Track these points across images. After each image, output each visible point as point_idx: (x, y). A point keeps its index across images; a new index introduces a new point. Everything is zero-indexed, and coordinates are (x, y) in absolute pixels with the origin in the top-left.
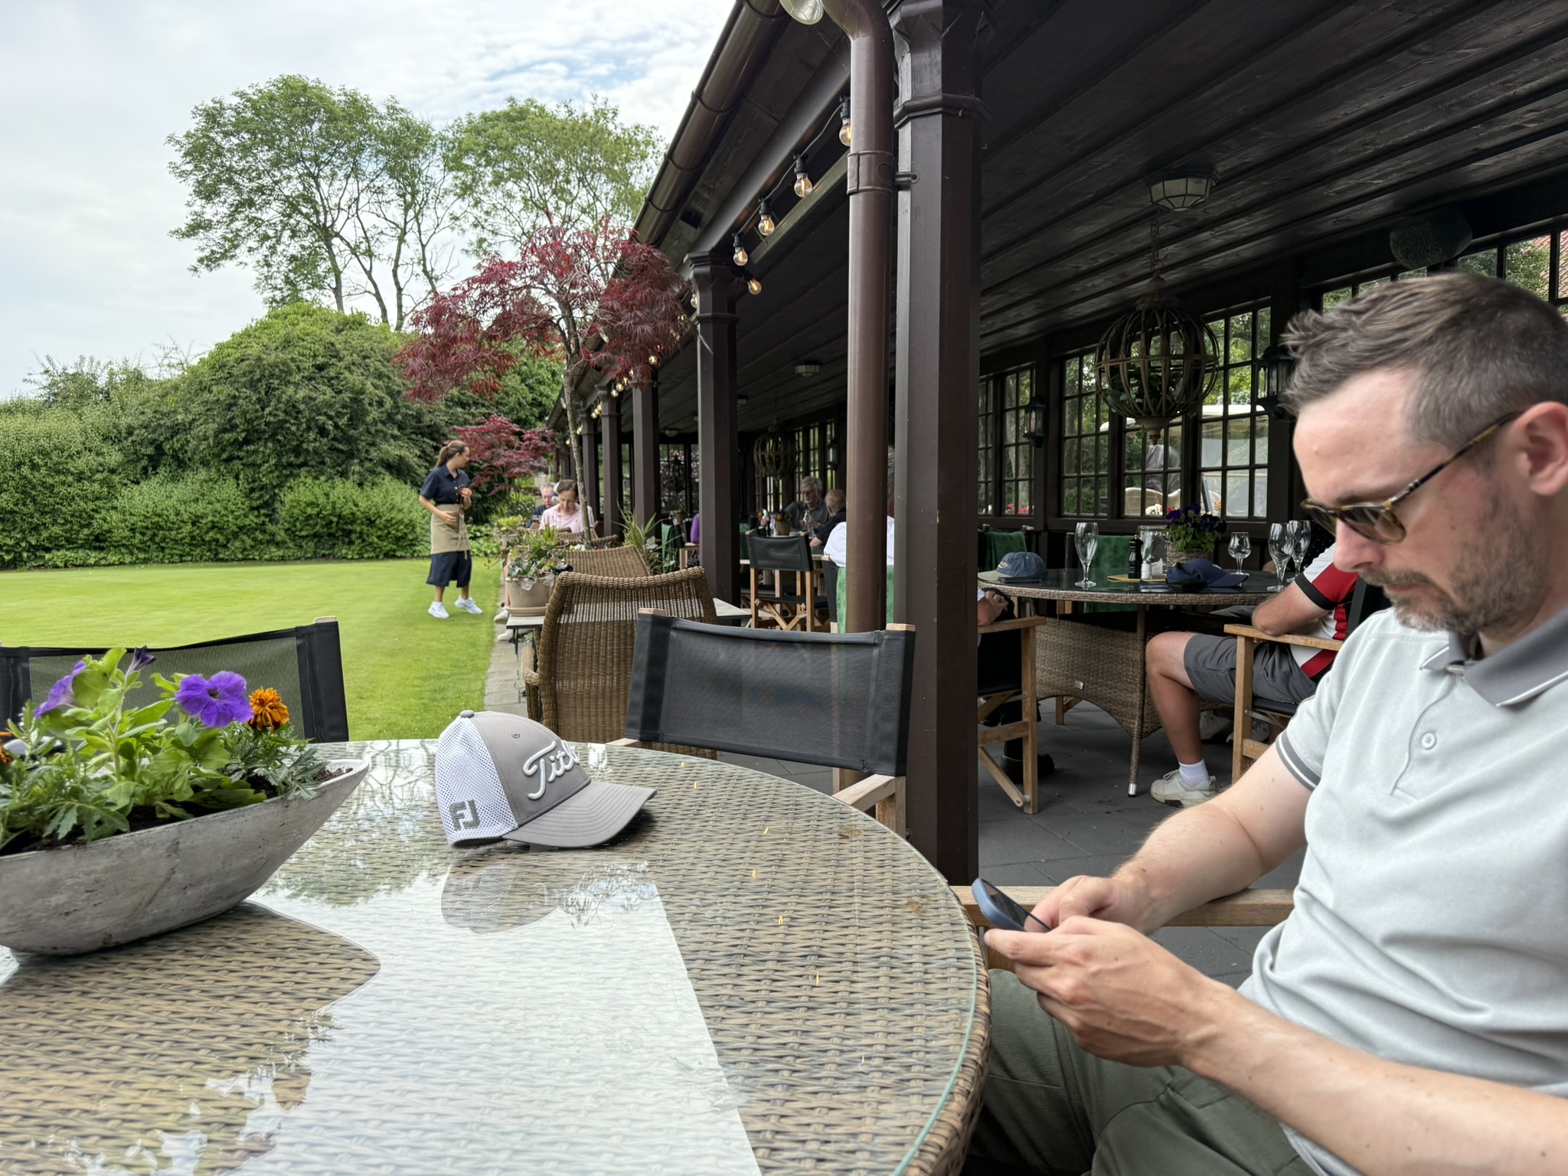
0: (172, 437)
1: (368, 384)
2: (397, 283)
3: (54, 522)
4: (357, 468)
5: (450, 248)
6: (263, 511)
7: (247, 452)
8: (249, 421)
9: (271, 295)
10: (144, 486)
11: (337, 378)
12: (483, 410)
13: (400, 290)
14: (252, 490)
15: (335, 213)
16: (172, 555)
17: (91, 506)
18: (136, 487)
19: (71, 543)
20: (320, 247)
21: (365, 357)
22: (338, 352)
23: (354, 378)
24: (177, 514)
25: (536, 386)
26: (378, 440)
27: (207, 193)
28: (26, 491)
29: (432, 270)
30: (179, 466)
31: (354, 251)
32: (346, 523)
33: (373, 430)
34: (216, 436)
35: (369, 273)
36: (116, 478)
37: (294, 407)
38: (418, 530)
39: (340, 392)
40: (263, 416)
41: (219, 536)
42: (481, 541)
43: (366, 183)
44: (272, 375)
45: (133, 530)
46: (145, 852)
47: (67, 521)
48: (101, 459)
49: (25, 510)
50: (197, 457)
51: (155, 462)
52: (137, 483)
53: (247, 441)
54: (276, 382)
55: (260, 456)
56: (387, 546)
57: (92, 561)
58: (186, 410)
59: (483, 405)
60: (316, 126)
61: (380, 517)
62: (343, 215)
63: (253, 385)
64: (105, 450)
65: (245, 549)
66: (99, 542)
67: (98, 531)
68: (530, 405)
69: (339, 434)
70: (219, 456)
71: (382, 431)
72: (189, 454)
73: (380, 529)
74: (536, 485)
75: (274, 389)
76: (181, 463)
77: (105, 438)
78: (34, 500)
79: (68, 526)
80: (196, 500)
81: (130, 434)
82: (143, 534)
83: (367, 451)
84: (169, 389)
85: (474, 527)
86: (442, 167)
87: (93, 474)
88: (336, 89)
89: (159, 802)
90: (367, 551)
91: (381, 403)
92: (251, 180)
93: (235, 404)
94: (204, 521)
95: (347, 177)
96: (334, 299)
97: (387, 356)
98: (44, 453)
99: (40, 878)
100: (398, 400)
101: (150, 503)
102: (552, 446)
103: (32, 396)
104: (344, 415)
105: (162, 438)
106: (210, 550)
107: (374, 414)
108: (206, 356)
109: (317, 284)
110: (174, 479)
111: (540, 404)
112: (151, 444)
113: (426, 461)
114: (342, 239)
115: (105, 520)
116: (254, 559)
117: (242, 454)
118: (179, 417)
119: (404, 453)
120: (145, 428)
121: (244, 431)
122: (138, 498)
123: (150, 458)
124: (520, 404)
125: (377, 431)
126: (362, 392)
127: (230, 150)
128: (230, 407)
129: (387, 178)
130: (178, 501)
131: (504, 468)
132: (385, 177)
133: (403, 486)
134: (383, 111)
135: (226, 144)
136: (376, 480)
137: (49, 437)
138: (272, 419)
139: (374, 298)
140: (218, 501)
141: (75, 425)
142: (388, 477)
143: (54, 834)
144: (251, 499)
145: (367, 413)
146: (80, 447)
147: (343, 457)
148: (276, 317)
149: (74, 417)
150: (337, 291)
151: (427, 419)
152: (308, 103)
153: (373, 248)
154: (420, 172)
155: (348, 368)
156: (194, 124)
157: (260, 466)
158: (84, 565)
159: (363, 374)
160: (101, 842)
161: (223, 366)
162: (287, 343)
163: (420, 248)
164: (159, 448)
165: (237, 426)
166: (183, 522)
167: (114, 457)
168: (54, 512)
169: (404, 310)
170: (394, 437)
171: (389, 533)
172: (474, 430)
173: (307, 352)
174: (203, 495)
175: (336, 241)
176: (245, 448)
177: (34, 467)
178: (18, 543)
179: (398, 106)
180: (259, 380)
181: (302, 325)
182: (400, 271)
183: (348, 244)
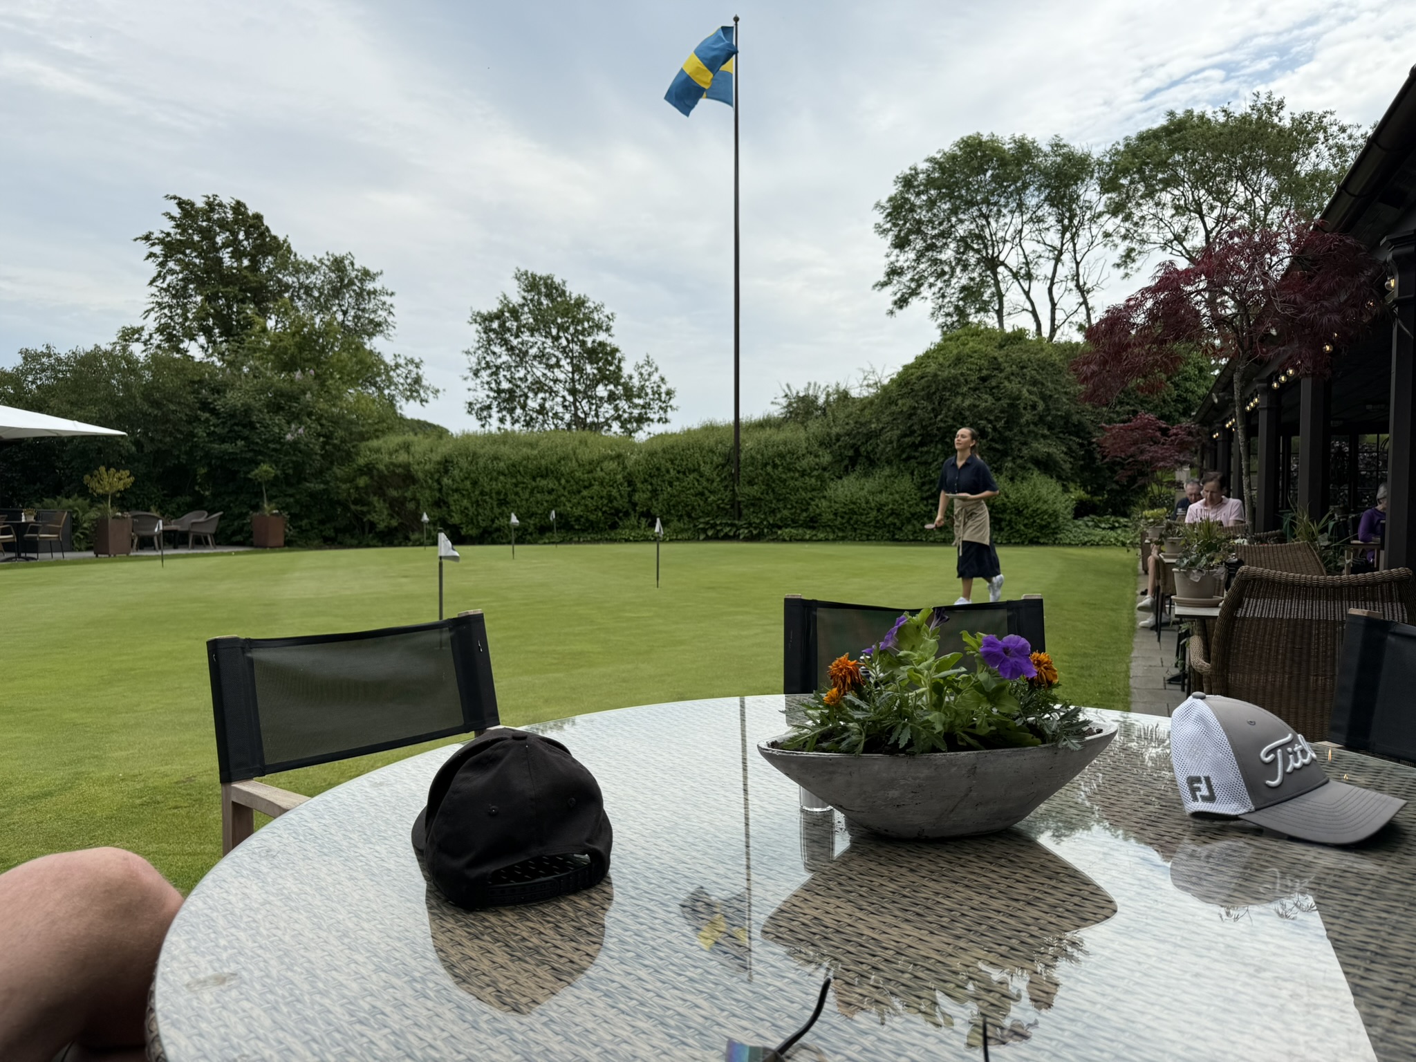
0: (867, 442)
1: (1024, 391)
2: (1052, 299)
3: (785, 508)
4: (1010, 465)
5: (1102, 261)
6: (930, 501)
7: (922, 452)
8: (924, 428)
9: (944, 320)
10: (845, 481)
11: (998, 387)
12: (1128, 408)
13: (1054, 305)
14: (923, 484)
15: (1001, 245)
16: (861, 534)
17: (809, 495)
18: (839, 481)
19: (795, 523)
20: (987, 276)
21: (1023, 368)
22: (999, 364)
23: (1012, 386)
24: (867, 502)
25: (1182, 383)
26: (1029, 440)
27: (901, 243)
28: (769, 483)
29: (1085, 284)
30: (870, 465)
31: (1015, 275)
32: (998, 513)
33: (1025, 431)
34: (899, 441)
35: (1027, 294)
36: (827, 475)
37: (961, 413)
38: (1061, 519)
39: (999, 399)
40: (935, 423)
41: (896, 521)
42: (1119, 531)
43: (1029, 216)
44: (945, 389)
45: (835, 514)
46: (953, 770)
47: (793, 507)
48: (817, 460)
49: (768, 498)
50: (883, 458)
51: (853, 462)
52: (840, 478)
53: (922, 444)
54: (948, 394)
55: (931, 455)
56: (1032, 533)
57: (807, 537)
58: (878, 420)
59: (1128, 404)
60: (989, 173)
61: (1027, 507)
62: (1009, 245)
63: (929, 397)
64: (820, 453)
65: (915, 532)
66: (813, 523)
67: (812, 515)
68: (1175, 401)
69: (997, 435)
70: (899, 456)
71: (1033, 432)
72: (878, 455)
73: (1027, 518)
74: (1177, 479)
75: (946, 400)
76: (872, 463)
77: (821, 444)
78: (773, 491)
79: (793, 510)
80: (881, 492)
81: (838, 440)
82: (842, 517)
83: (1020, 450)
84: (867, 403)
85: (1113, 518)
86: (1098, 189)
87: (812, 471)
88: (1007, 139)
89: (959, 732)
90: (1014, 537)
91: (1034, 407)
92: (933, 228)
93: (915, 414)
94: (886, 509)
95: (1012, 212)
96: (996, 319)
97: (1042, 365)
98: (781, 456)
99: (884, 775)
100: (1050, 403)
101: (849, 495)
102: (1199, 441)
103: (776, 414)
104: (1001, 419)
105: (859, 443)
106: (889, 532)
107: (1028, 416)
108: (895, 376)
109: (984, 308)
110: (866, 475)
111: (1185, 400)
112: (852, 447)
113: (1071, 457)
114: (1006, 266)
115: (817, 506)
116: (921, 540)
117: (917, 454)
118: (873, 426)
119: (1052, 450)
120: (849, 435)
121: (920, 435)
122: (841, 490)
123: (850, 458)
124: (1164, 401)
125: (1029, 432)
126: (1018, 398)
127: (920, 207)
128: (910, 416)
129: (1047, 208)
130: (869, 492)
131: (1149, 463)
132: (1046, 208)
133: (1049, 480)
134: (1046, 148)
135: (918, 202)
136: (1026, 475)
137: (785, 443)
138: (942, 425)
139: (1030, 316)
140: (897, 492)
141: (802, 434)
142: (1036, 473)
143: (896, 743)
144: (922, 491)
145: (1022, 416)
146: (805, 451)
147: (998, 455)
148: (950, 339)
149: (802, 430)
150: (1000, 313)
151: (1075, 418)
152: (984, 155)
153: (1032, 271)
154: (1079, 196)
155: (1007, 378)
156: (893, 190)
157: (930, 464)
158: (802, 540)
159: (1020, 383)
160: (926, 756)
161: (907, 383)
162: (958, 360)
163: (1074, 265)
164: (857, 451)
165: (914, 432)
166: (871, 509)
167: (826, 458)
168: (785, 499)
169: (1056, 322)
170: (1044, 436)
171: (1034, 522)
172: (1121, 428)
173: (974, 367)
174: (886, 487)
175: (1001, 269)
176: (920, 449)
177: (775, 466)
178: (762, 522)
179: (1061, 143)
180: (934, 393)
181: (971, 344)
182: (1055, 288)
183: (1011, 270)
